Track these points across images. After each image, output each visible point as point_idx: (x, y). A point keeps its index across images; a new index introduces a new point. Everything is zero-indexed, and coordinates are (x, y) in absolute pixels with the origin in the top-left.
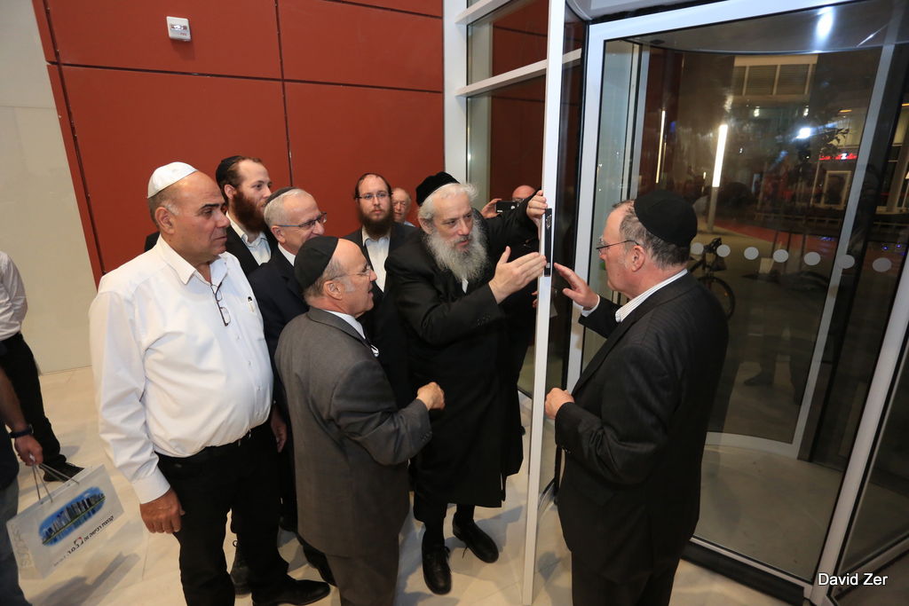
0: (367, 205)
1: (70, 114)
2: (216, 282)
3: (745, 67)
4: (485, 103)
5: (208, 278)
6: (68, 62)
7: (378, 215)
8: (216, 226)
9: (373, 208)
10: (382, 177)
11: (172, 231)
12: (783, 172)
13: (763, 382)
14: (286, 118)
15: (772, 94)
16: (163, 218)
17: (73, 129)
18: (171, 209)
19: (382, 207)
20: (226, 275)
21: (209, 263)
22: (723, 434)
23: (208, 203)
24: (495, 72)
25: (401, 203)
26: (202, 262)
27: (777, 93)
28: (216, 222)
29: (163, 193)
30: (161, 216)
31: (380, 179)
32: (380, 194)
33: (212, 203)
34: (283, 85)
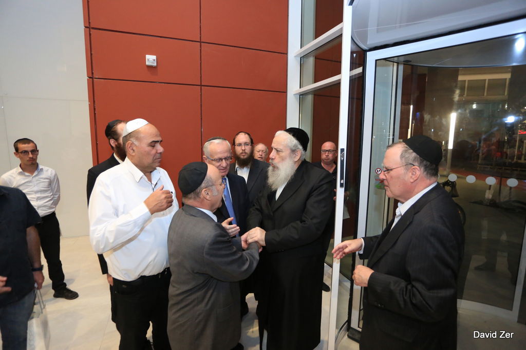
0: (239, 150)
1: (94, 102)
2: (154, 182)
3: (465, 81)
4: (310, 98)
5: (150, 180)
6: (97, 77)
7: (244, 156)
8: (156, 152)
9: (241, 151)
10: (248, 134)
11: (134, 154)
12: (494, 140)
13: (488, 268)
14: (201, 105)
15: (484, 95)
16: (130, 147)
17: (95, 109)
18: (134, 142)
19: (246, 151)
20: (159, 179)
21: (151, 172)
22: (463, 300)
23: (154, 140)
24: (316, 81)
25: (262, 151)
26: (147, 171)
27: (487, 95)
28: (157, 150)
29: (131, 134)
30: (129, 146)
31: (247, 135)
32: (246, 144)
33: (156, 140)
34: (201, 88)
